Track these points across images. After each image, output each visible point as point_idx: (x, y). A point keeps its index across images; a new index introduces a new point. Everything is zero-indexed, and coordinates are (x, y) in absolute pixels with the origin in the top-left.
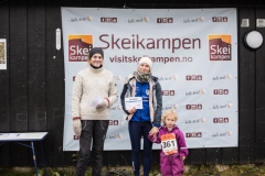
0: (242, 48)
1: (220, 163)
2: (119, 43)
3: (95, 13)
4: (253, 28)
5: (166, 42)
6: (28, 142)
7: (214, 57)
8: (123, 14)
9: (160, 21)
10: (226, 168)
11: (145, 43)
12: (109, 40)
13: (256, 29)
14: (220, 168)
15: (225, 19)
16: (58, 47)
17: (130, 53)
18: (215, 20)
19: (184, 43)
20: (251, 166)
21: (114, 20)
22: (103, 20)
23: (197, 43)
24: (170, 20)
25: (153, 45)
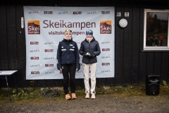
0: (117, 27)
1: (106, 85)
2: (54, 25)
3: (41, 9)
4: (123, 17)
5: (78, 24)
6: (4, 76)
7: (102, 32)
8: (55, 10)
9: (74, 13)
10: (108, 88)
11: (67, 25)
12: (48, 23)
13: (124, 18)
14: (105, 88)
15: (108, 12)
16: (22, 27)
17: (59, 30)
18: (103, 13)
19: (87, 25)
20: (121, 87)
21: (51, 13)
22: (45, 13)
23: (93, 24)
24: (80, 13)
25: (71, 25)
